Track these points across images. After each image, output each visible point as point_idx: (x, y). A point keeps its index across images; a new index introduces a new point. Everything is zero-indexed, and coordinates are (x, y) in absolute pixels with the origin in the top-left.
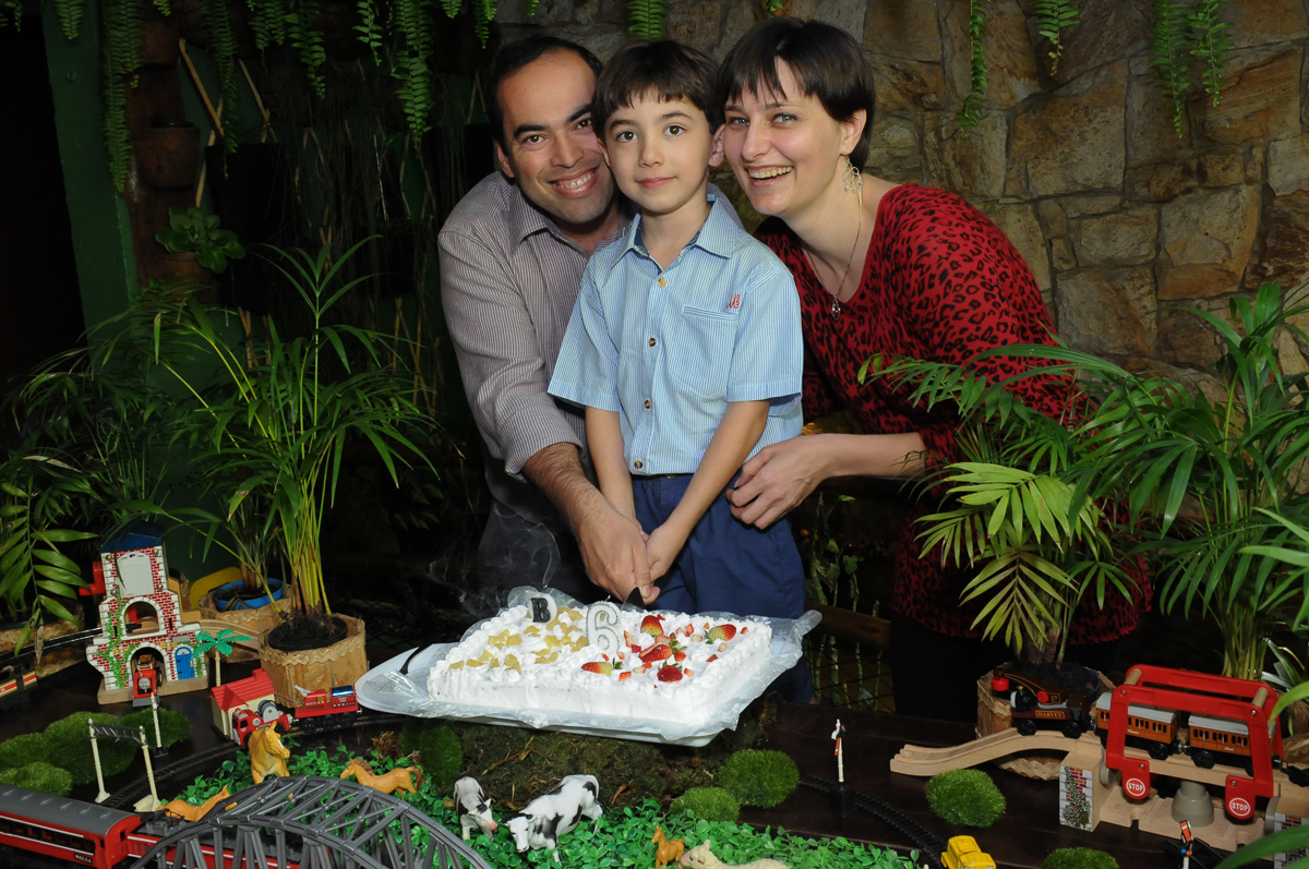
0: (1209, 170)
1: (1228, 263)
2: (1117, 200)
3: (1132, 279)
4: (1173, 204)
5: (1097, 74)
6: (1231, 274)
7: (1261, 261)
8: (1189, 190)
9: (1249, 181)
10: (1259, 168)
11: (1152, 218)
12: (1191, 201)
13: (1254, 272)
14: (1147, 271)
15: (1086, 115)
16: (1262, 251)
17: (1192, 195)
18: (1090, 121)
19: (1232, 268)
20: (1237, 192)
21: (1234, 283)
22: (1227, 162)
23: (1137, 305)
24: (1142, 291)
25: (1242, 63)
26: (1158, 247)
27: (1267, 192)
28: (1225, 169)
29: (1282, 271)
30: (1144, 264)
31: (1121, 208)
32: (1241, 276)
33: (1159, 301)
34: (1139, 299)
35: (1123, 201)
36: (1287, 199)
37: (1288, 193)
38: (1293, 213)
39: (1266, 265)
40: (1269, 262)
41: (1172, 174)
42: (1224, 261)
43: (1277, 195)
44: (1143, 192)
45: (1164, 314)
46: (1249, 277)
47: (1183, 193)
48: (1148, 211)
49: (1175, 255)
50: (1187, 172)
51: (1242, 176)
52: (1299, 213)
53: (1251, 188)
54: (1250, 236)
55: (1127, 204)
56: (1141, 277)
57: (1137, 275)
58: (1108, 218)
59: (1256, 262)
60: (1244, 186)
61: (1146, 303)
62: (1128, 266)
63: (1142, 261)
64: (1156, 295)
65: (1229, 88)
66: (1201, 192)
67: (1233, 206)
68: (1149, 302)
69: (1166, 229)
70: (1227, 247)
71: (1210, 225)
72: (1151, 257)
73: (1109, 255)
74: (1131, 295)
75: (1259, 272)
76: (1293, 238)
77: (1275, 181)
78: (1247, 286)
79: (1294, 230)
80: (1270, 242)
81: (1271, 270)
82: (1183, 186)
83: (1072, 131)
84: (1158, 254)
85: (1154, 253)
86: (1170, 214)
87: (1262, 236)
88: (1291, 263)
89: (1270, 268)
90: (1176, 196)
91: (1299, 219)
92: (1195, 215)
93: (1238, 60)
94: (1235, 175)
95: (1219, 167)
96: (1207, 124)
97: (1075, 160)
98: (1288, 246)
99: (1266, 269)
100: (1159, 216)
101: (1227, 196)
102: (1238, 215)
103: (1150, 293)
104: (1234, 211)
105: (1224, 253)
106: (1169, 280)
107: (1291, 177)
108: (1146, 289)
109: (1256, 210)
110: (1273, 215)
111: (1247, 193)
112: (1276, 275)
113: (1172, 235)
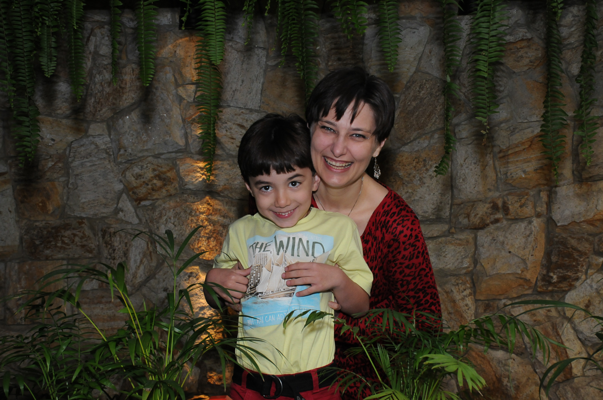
0: (510, 207)
1: (525, 273)
2: (446, 227)
3: (458, 284)
4: (486, 230)
5: (432, 137)
6: (527, 281)
7: (548, 272)
8: (497, 221)
9: (538, 215)
10: (545, 206)
11: (471, 240)
12: (497, 229)
13: (543, 279)
14: (468, 279)
15: (425, 166)
16: (549, 265)
17: (498, 225)
18: (427, 170)
19: (528, 276)
20: (530, 223)
21: (530, 288)
22: (523, 201)
23: (461, 304)
24: (465, 293)
25: (533, 132)
26: (475, 261)
27: (550, 222)
28: (521, 206)
29: (563, 279)
30: (466, 274)
31: (449, 233)
32: (534, 282)
33: (476, 301)
34: (463, 299)
35: (451, 228)
36: (564, 227)
37: (566, 224)
38: (569, 238)
39: (552, 274)
40: (554, 273)
41: (485, 209)
42: (522, 271)
43: (559, 225)
44: (465, 221)
45: (481, 310)
46: (540, 284)
47: (492, 223)
48: (466, 236)
49: (488, 267)
50: (495, 207)
51: (533, 211)
52: (573, 238)
53: (539, 220)
54: (540, 254)
55: (453, 230)
56: (464, 283)
57: (461, 281)
58: (440, 240)
59: (545, 272)
60: (535, 218)
61: (468, 302)
62: (454, 275)
63: (464, 271)
64: (475, 296)
65: (524, 149)
66: (505, 222)
67: (528, 233)
68: (469, 301)
69: (481, 249)
70: (524, 261)
71: (512, 245)
72: (471, 269)
73: (441, 267)
74: (457, 296)
75: (546, 279)
76: (570, 256)
77: (556, 216)
78: (539, 289)
79: (570, 250)
80: (554, 259)
81: (555, 278)
82: (493, 217)
83: (414, 177)
84: (475, 266)
85: (473, 266)
86: (483, 237)
87: (548, 254)
88: (569, 274)
89: (555, 277)
90: (488, 225)
91: (573, 242)
92: (501, 239)
93: (529, 130)
94: (528, 210)
95: (517, 205)
96: (509, 174)
97: (416, 198)
98: (567, 261)
99: (552, 277)
100: (475, 238)
101: (523, 225)
102: (531, 239)
103: (470, 294)
104: (529, 236)
105: (522, 266)
106: (484, 285)
107: (567, 213)
108: (467, 292)
109: (543, 235)
110: (556, 239)
111: (537, 223)
112: (559, 282)
113: (485, 253)
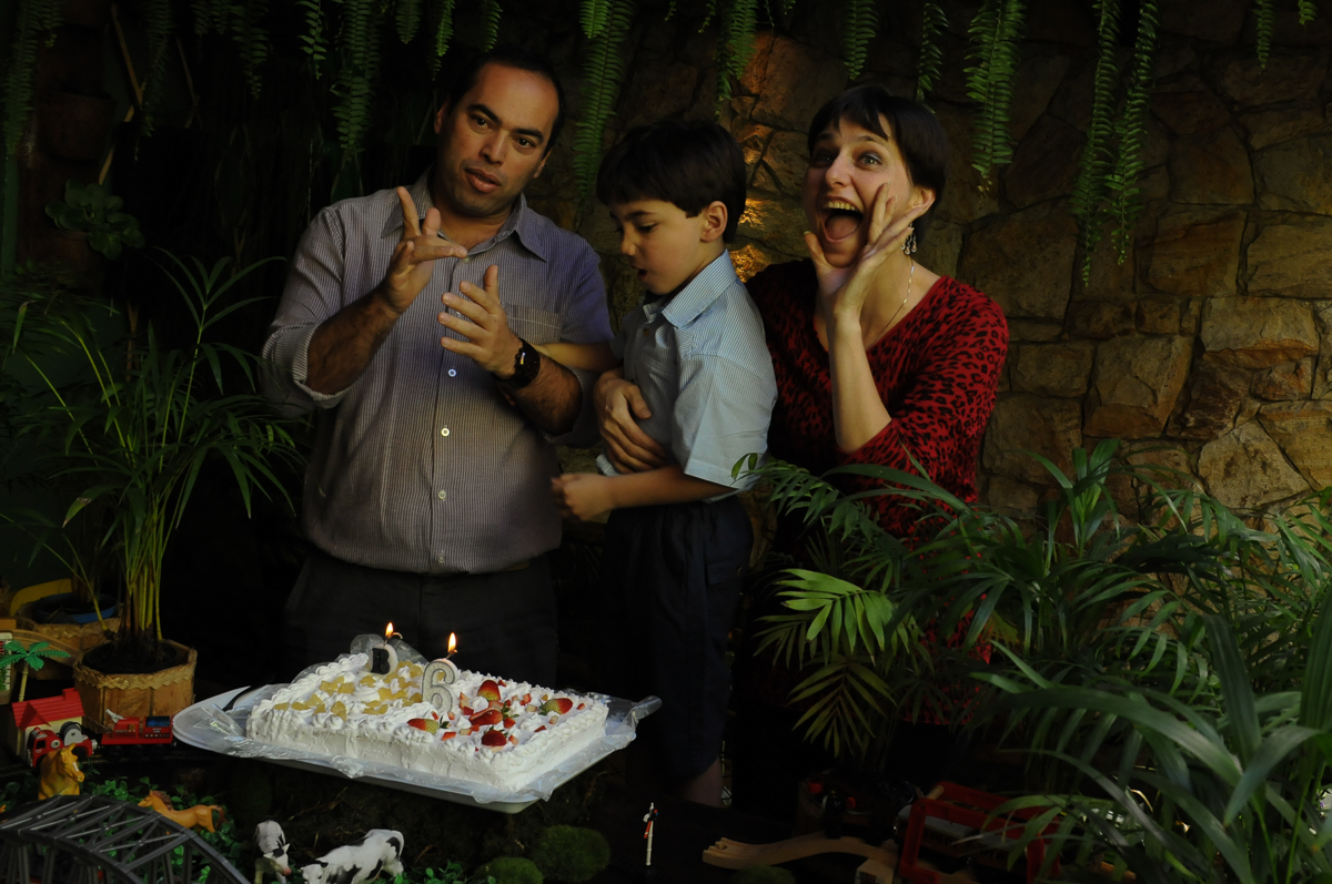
0: (1147, 316)
1: (1153, 409)
2: (1056, 330)
3: (1061, 411)
4: (1110, 343)
6: (1154, 420)
7: (1184, 412)
8: (1126, 332)
9: (1182, 333)
10: (1194, 321)
11: (1088, 353)
12: (1126, 343)
13: (1176, 421)
14: (1077, 405)
15: (1039, 243)
16: (1186, 401)
17: (1128, 337)
18: (1042, 249)
19: (1157, 413)
20: (1170, 341)
21: (1157, 429)
22: (1165, 309)
24: (1069, 424)
25: (1191, 218)
26: (1091, 382)
27: (1198, 347)
28: (1162, 317)
29: (1202, 424)
30: (1075, 398)
31: (1059, 339)
32: (1164, 424)
33: (1084, 436)
34: (1065, 432)
35: (1063, 333)
36: (1214, 355)
37: (1217, 349)
38: (1219, 370)
39: (1188, 416)
40: (1191, 414)
41: (1112, 314)
42: (1150, 406)
43: (1208, 349)
44: (1083, 327)
46: (1171, 426)
47: (1120, 334)
48: (1085, 347)
49: (1104, 394)
50: (1126, 314)
51: (1177, 326)
52: (1225, 371)
53: (1184, 339)
54: (1177, 385)
55: (1066, 336)
56: (1070, 410)
57: (1066, 407)
58: (1047, 347)
59: (1179, 411)
60: (1178, 336)
61: (1071, 437)
62: (1059, 397)
63: (1074, 394)
64: (1082, 429)
65: (1176, 240)
66: (1137, 335)
67: (1165, 354)
68: (1074, 435)
70: (1154, 393)
71: (1142, 369)
72: (1082, 392)
73: (1042, 383)
74: (1058, 427)
75: (1180, 421)
76: (1216, 394)
77: (1207, 337)
78: (1168, 434)
79: (1218, 386)
80: (1195, 395)
81: (1192, 422)
82: (1121, 327)
83: (1023, 256)
84: (1089, 390)
85: (1086, 388)
86: (1106, 352)
87: (1188, 387)
88: (1212, 418)
89: (1192, 419)
90: (1113, 336)
91: (1224, 377)
92: (1128, 357)
93: (1187, 215)
94: (1171, 324)
95: (1157, 315)
96: (1151, 271)
97: (1022, 286)
98: (1211, 400)
99: (1187, 420)
100: (1095, 352)
101: (1161, 343)
103: (1076, 426)
104: (1166, 359)
105: (1150, 398)
106: (1096, 417)
107: (1221, 335)
108: (1073, 423)
109: (1186, 360)
110: (1201, 369)
111: (1180, 344)
112: (1196, 427)
113: (1104, 373)
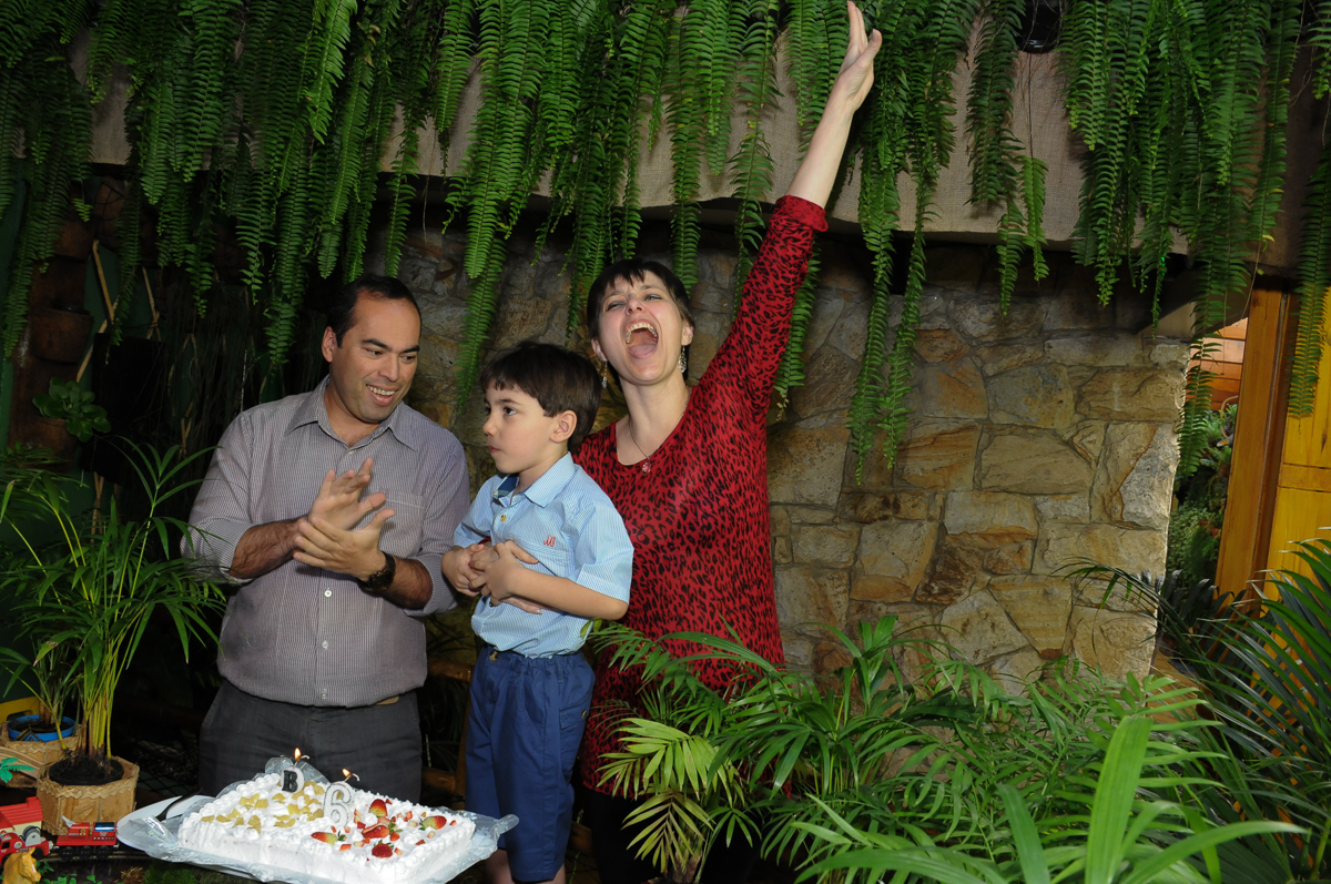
0: (902, 505)
1: (906, 579)
2: (831, 515)
3: (833, 579)
4: (872, 525)
5: (830, 416)
6: (906, 587)
7: (930, 582)
8: (885, 518)
9: (931, 519)
10: (939, 510)
11: (855, 534)
12: (885, 526)
13: (924, 589)
14: (845, 574)
15: (818, 446)
16: (933, 576)
17: (887, 522)
18: (820, 451)
19: (909, 583)
20: (920, 525)
21: (908, 595)
22: (916, 501)
23: (833, 600)
24: (839, 590)
25: (938, 428)
26: (856, 558)
27: (942, 529)
28: (913, 506)
29: (944, 592)
30: (844, 569)
31: (832, 523)
32: (914, 590)
33: (850, 600)
34: (836, 596)
35: (835, 517)
36: (955, 537)
37: (957, 533)
38: (958, 549)
39: (933, 585)
40: (936, 583)
41: (875, 503)
42: (903, 577)
43: (949, 533)
44: (851, 513)
45: (853, 611)
46: (920, 592)
47: (881, 519)
48: (853, 528)
49: (867, 566)
50: (886, 503)
51: (925, 514)
52: (963, 550)
53: (931, 524)
54: (925, 561)
55: (837, 520)
56: (840, 579)
57: (837, 576)
58: (822, 528)
59: (927, 581)
60: (926, 521)
61: (840, 599)
62: (832, 568)
63: (842, 566)
64: (849, 594)
65: (925, 446)
66: (894, 520)
67: (916, 536)
68: (842, 599)
69: (864, 545)
70: (907, 566)
71: (897, 547)
72: (849, 564)
73: (818, 557)
74: (830, 591)
75: (927, 589)
76: (956, 568)
77: (948, 522)
78: (917, 599)
79: (958, 562)
80: (939, 568)
81: (936, 590)
82: (881, 513)
83: (804, 456)
84: (855, 563)
85: (852, 561)
86: (869, 532)
87: (934, 562)
88: (952, 587)
89: (936, 588)
90: (875, 520)
91: (962, 554)
92: (887, 538)
93: (934, 426)
94: (920, 512)
95: (909, 504)
96: (906, 470)
97: (804, 479)
98: (952, 573)
99: (933, 588)
100: (860, 533)
101: (913, 527)
102: (919, 543)
103: (845, 592)
104: (916, 540)
105: (904, 571)
106: (860, 585)
107: (961, 521)
108: (842, 589)
109: (932, 542)
110: (944, 548)
111: (928, 527)
112: (940, 594)
113: (867, 550)
